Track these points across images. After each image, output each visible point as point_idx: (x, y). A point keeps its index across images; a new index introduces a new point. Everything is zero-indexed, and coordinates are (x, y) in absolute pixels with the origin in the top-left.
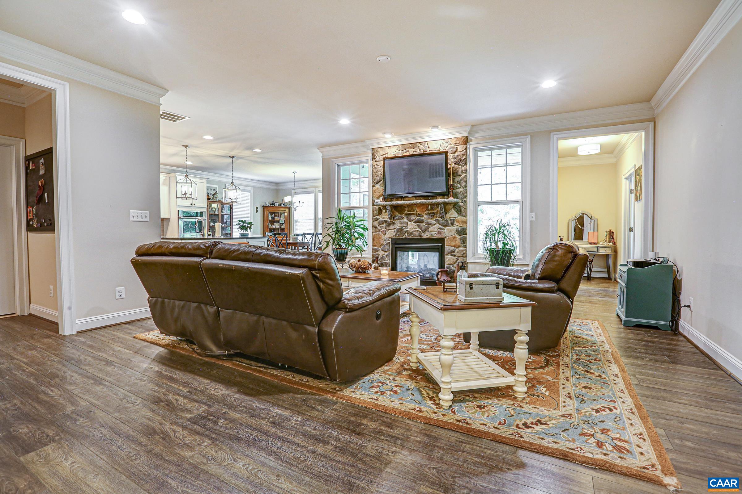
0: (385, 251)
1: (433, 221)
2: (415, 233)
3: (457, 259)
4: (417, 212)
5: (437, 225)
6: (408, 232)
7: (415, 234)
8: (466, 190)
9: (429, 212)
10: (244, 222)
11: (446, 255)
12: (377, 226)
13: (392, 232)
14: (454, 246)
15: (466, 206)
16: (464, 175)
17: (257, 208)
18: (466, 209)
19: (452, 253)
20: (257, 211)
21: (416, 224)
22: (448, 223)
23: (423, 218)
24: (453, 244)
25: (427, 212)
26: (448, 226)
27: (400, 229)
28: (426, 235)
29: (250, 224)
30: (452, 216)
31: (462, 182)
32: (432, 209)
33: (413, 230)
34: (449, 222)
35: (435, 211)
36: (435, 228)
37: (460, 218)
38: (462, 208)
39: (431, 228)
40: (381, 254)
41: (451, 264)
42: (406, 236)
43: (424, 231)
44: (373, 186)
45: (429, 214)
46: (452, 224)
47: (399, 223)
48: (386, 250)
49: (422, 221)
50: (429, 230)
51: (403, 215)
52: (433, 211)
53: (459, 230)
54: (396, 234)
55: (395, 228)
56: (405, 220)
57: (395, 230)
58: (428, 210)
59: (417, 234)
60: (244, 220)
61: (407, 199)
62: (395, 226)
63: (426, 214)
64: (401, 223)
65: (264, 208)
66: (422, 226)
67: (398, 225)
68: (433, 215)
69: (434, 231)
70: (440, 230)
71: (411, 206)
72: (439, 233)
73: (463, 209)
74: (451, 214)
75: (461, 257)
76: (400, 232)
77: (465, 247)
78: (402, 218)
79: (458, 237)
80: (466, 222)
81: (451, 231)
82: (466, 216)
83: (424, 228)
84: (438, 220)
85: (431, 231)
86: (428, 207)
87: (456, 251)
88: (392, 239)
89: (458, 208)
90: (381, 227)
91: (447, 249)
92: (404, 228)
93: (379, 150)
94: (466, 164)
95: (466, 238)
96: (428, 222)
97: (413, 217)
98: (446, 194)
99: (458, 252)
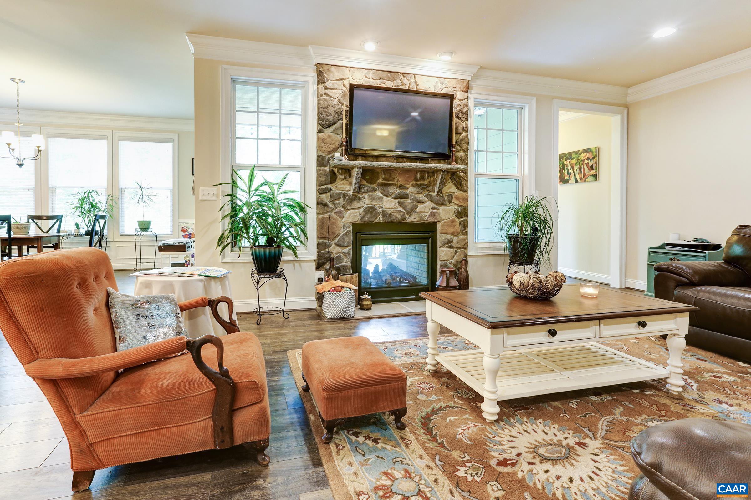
0: (344, 247)
1: (422, 197)
2: (395, 214)
3: (456, 252)
4: (398, 181)
5: (429, 204)
6: (384, 214)
7: (396, 217)
8: (467, 155)
9: (418, 183)
11: (440, 247)
12: (328, 203)
13: (355, 213)
14: (452, 234)
15: (467, 177)
16: (464, 134)
18: (467, 181)
19: (449, 244)
21: (397, 201)
22: (444, 200)
23: (407, 192)
24: (451, 230)
25: (414, 182)
26: (445, 205)
27: (370, 208)
28: (413, 219)
30: (450, 190)
31: (463, 142)
32: (422, 178)
33: (392, 210)
34: (446, 198)
35: (426, 182)
36: (426, 207)
37: (459, 193)
38: (462, 180)
39: (420, 207)
40: (334, 252)
41: (447, 260)
42: (380, 219)
43: (411, 212)
44: (320, 131)
45: (417, 185)
46: (450, 202)
47: (369, 199)
48: (346, 244)
49: (406, 197)
50: (418, 210)
51: (374, 186)
52: (422, 182)
53: (458, 211)
54: (362, 218)
55: (361, 207)
56: (378, 194)
57: (362, 210)
58: (417, 180)
59: (399, 216)
61: (384, 159)
62: (362, 204)
63: (413, 185)
64: (373, 199)
66: (406, 204)
67: (366, 201)
68: (423, 188)
69: (424, 212)
70: (434, 211)
71: (388, 171)
72: (433, 214)
73: (464, 182)
74: (449, 188)
75: (462, 248)
76: (371, 213)
77: (466, 234)
78: (374, 190)
79: (458, 221)
80: (466, 200)
81: (447, 212)
82: (466, 191)
83: (409, 207)
84: (431, 195)
85: (420, 212)
86: (416, 175)
87: (455, 241)
88: (354, 225)
89: (457, 179)
90: (334, 204)
91: (441, 238)
92: (377, 206)
93: (333, 68)
94: (467, 119)
95: (467, 221)
96: (416, 198)
97: (391, 190)
99: (457, 242)
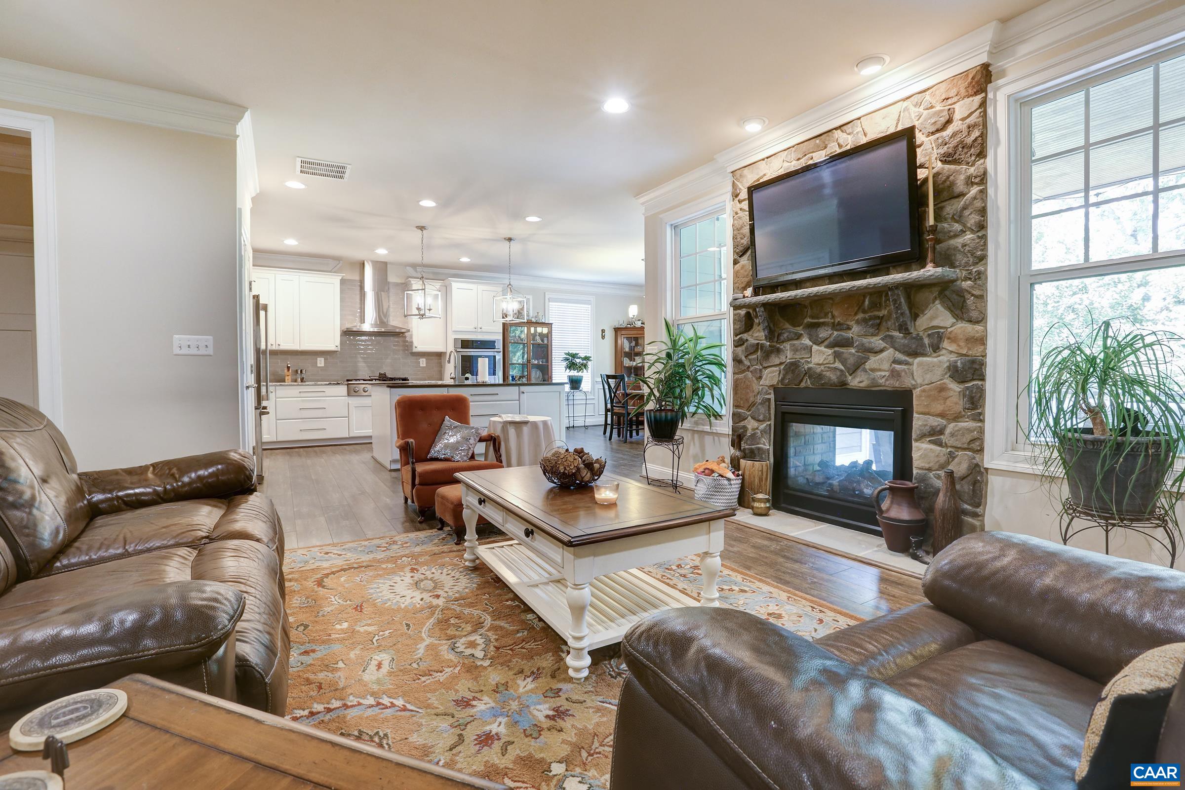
0: (759, 421)
1: (877, 342)
2: (828, 374)
3: (951, 456)
4: (833, 317)
5: (890, 353)
6: (809, 373)
7: (830, 379)
8: (984, 237)
9: (867, 316)
10: (574, 356)
11: (916, 440)
12: (743, 358)
13: (774, 372)
14: (942, 415)
15: (984, 287)
16: (974, 190)
17: (603, 331)
18: (982, 298)
19: (934, 434)
20: (603, 337)
21: (830, 351)
22: (923, 345)
23: (849, 334)
24: (938, 407)
25: (860, 316)
26: (924, 355)
27: (792, 364)
28: (857, 381)
29: (587, 358)
30: (935, 323)
31: (967, 213)
32: (875, 306)
33: (822, 368)
34: (926, 341)
35: (883, 312)
36: (882, 360)
37: (963, 328)
38: (967, 296)
39: (873, 362)
40: (749, 427)
41: (930, 470)
42: (807, 383)
43: (854, 370)
44: (735, 262)
45: (865, 321)
46: (936, 348)
47: (792, 350)
48: (761, 418)
49: (848, 343)
50: (868, 366)
51: (800, 330)
52: (877, 313)
53: (957, 367)
54: (783, 379)
55: (781, 364)
56: (806, 341)
57: (782, 367)
58: (864, 312)
59: (833, 377)
60: (574, 352)
61: (808, 284)
62: (783, 358)
63: (858, 322)
64: (795, 350)
65: (617, 330)
66: (845, 356)
67: (788, 355)
68: (877, 325)
69: (880, 370)
70: (898, 367)
71: (819, 301)
72: (894, 374)
73: (970, 301)
74: (932, 318)
75: (965, 449)
76: (793, 372)
77: (979, 418)
78: (799, 337)
79: (955, 387)
80: (982, 341)
81: (929, 369)
82: (981, 320)
83: (851, 361)
84: (891, 337)
85: (873, 370)
86: (864, 301)
87: (948, 431)
88: (775, 389)
89: (955, 296)
90: (750, 361)
91: (918, 422)
92: (803, 361)
93: (746, 171)
94: (982, 154)
95: (981, 391)
96: (863, 345)
97: (823, 333)
98: (916, 258)
99: (952, 435)
